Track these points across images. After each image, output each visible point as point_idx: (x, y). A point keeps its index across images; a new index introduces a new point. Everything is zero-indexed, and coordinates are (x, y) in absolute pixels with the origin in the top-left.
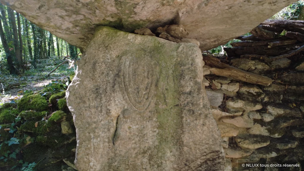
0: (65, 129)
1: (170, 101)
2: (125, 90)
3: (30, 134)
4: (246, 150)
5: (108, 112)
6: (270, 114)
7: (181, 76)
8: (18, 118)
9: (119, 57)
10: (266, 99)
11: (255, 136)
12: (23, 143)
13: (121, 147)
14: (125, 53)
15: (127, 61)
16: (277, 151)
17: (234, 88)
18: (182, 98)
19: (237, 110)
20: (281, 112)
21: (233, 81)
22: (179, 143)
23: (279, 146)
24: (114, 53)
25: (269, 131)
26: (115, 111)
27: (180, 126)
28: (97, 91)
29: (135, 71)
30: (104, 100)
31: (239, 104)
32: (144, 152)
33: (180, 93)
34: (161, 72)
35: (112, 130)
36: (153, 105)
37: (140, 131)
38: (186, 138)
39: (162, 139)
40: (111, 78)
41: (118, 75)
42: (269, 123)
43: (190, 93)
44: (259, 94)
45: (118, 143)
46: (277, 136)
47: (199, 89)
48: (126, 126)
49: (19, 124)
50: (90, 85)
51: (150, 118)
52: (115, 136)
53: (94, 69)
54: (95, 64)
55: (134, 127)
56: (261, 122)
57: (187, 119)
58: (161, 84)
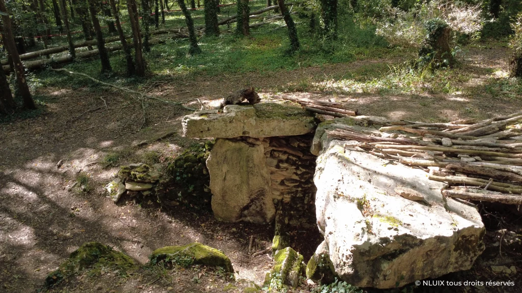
0: (205, 172)
1: (244, 169)
2: (228, 164)
3: (190, 173)
4: (288, 186)
5: (222, 171)
6: (301, 170)
7: (248, 161)
8: (185, 166)
9: (226, 151)
10: (300, 163)
11: (294, 180)
12: (188, 176)
13: (227, 183)
14: (228, 150)
15: (229, 153)
16: (302, 187)
17: (284, 157)
18: (249, 169)
19: (285, 168)
20: (304, 170)
21: (285, 153)
22: (248, 184)
23: (303, 186)
24: (224, 150)
25: (300, 178)
26: (224, 170)
27: (248, 178)
28: (218, 163)
29: (232, 157)
30: (220, 166)
31: (285, 165)
32: (236, 186)
33: (248, 167)
34: (241, 159)
35: (224, 177)
36: (238, 170)
37: (234, 178)
38: (250, 182)
39: (242, 182)
40: (223, 159)
41: (225, 158)
42: (300, 175)
43: (251, 167)
44: (296, 160)
45: (226, 181)
46: (303, 180)
47: (255, 166)
48: (229, 176)
49: (185, 168)
50: (215, 160)
51: (237, 174)
52: (225, 179)
53: (216, 155)
54: (217, 153)
55: (231, 177)
56: (296, 174)
57: (251, 176)
58: (241, 163)
